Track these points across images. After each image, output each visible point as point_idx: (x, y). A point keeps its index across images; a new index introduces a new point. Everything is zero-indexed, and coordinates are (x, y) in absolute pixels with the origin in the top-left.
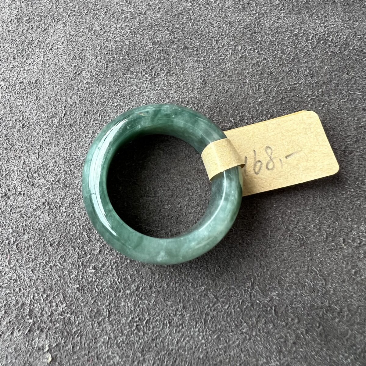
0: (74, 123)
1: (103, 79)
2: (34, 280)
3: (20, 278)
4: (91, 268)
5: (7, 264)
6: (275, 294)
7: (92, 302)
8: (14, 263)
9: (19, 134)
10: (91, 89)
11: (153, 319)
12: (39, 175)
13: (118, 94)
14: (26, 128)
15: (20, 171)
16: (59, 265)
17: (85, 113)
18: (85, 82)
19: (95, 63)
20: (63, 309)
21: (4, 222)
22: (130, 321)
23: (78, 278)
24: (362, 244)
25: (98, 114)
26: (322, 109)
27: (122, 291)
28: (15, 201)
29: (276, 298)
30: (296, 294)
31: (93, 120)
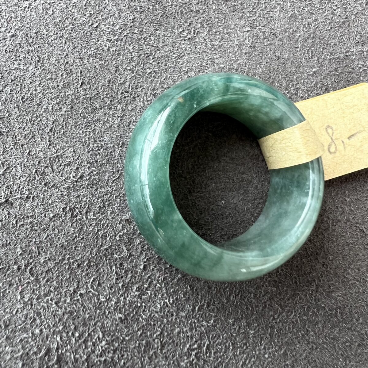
0: (95, 96)
1: (130, 35)
2: (59, 315)
3: (39, 314)
4: (134, 290)
5: (19, 297)
7: (139, 333)
8: (29, 295)
9: (18, 113)
10: (115, 48)
11: (214, 342)
12: (53, 170)
13: (151, 57)
14: (27, 102)
15: (24, 165)
16: (92, 291)
17: (109, 82)
18: (106, 38)
19: (117, 13)
20: (102, 347)
21: (8, 239)
22: (188, 349)
23: (118, 306)
25: (127, 84)
27: (175, 314)
28: (22, 209)
31: (121, 92)
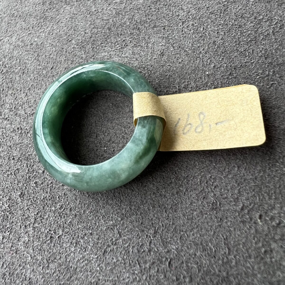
1: (85, 46)
4: (33, 183)
6: (174, 247)
7: (26, 208)
9: (19, 79)
10: (75, 52)
11: (65, 236)
13: (93, 58)
14: (25, 74)
15: (12, 103)
16: (14, 175)
18: (72, 46)
19: (83, 34)
22: (48, 232)
23: (22, 188)
24: (282, 225)
26: (270, 88)
27: (49, 206)
29: (174, 252)
30: (195, 255)
